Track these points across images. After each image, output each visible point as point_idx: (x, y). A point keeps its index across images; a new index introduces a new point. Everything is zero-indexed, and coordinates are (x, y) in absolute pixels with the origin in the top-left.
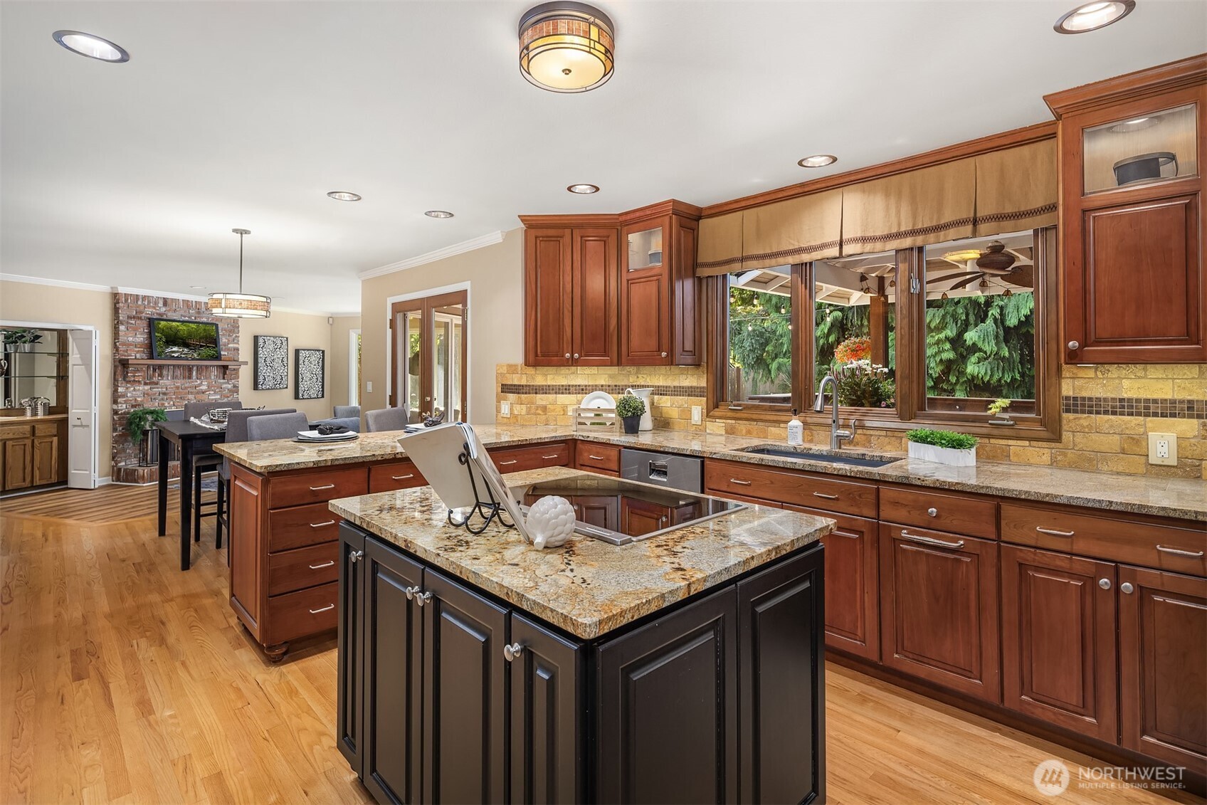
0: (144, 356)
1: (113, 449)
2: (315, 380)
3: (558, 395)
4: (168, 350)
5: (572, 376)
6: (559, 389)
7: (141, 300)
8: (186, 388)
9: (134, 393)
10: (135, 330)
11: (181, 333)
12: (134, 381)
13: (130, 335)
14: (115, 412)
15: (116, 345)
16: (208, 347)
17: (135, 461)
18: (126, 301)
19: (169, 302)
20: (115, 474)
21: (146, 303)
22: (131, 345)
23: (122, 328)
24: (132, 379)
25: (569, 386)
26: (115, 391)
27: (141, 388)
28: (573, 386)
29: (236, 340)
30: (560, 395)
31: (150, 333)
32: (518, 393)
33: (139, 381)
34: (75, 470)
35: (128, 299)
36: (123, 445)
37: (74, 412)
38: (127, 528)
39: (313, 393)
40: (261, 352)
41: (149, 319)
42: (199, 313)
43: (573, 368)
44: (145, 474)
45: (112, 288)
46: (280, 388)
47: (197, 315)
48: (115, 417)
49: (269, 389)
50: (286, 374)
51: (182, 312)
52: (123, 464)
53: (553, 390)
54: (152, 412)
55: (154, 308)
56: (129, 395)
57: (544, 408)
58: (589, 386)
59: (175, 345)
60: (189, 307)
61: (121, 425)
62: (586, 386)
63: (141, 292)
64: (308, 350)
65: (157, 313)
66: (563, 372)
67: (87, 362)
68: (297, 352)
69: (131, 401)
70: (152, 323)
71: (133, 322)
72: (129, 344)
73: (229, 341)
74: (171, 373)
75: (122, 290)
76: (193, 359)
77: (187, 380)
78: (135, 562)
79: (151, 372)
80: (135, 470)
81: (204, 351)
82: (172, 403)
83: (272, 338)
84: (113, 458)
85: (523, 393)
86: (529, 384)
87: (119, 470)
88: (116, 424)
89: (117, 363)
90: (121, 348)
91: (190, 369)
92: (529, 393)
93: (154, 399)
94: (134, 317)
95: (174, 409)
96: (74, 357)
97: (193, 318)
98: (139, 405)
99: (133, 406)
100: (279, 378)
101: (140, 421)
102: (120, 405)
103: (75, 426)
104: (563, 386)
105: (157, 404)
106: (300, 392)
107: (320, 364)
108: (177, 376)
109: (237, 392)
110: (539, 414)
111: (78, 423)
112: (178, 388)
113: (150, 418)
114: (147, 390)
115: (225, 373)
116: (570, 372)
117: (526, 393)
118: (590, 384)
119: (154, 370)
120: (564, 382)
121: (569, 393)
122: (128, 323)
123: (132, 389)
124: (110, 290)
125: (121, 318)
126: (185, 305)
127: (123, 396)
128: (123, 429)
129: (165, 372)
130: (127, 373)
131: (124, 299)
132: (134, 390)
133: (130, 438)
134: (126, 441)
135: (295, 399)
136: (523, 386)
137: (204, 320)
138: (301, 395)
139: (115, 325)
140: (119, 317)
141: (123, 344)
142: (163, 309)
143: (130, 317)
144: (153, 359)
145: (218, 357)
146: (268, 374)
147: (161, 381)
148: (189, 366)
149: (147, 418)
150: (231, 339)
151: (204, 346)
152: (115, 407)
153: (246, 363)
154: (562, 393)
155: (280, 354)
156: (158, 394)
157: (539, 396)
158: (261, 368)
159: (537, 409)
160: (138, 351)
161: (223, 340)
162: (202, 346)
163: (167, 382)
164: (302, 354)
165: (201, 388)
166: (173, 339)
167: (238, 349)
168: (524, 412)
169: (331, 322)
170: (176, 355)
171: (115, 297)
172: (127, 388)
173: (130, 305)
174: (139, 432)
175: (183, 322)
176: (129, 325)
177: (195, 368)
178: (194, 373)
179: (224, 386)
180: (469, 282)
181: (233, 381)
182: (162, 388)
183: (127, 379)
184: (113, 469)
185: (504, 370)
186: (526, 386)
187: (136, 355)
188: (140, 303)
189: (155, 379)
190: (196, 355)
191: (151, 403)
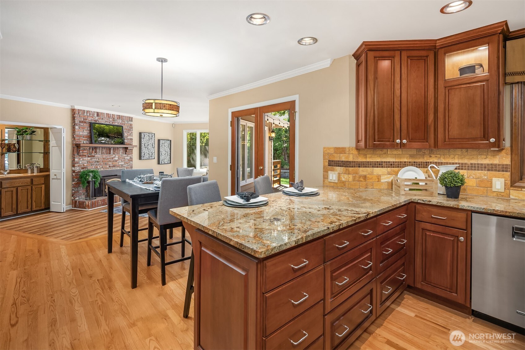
0: (88, 142)
1: (72, 191)
2: (167, 155)
3: (374, 168)
4: (100, 139)
5: (384, 156)
6: (375, 164)
7: (86, 113)
8: (108, 159)
9: (83, 161)
10: (83, 128)
11: (106, 130)
12: (83, 155)
13: (81, 131)
14: (74, 171)
15: (74, 136)
16: (118, 138)
17: (83, 197)
18: (79, 113)
19: (99, 114)
20: (74, 204)
21: (88, 115)
22: (81, 136)
23: (77, 127)
24: (82, 154)
25: (382, 162)
26: (74, 160)
27: (86, 159)
28: (384, 162)
29: (131, 134)
30: (376, 169)
31: (90, 130)
32: (346, 167)
33: (85, 155)
34: (53, 202)
35: (79, 112)
36: (77, 188)
37: (52, 172)
38: (87, 246)
39: (166, 161)
40: (143, 140)
41: (90, 123)
42: (114, 120)
43: (385, 150)
44: (89, 204)
45: (72, 106)
46: (151, 159)
47: (113, 121)
48: (73, 174)
49: (146, 159)
50: (154, 152)
51: (106, 120)
52: (78, 198)
53: (371, 164)
54: (92, 172)
55: (92, 117)
56: (80, 162)
57: (365, 177)
58: (396, 162)
59: (103, 137)
60: (109, 117)
61: (76, 178)
62: (394, 162)
63: (86, 109)
64: (164, 140)
65: (94, 120)
66: (378, 152)
67: (59, 146)
68: (159, 141)
69: (81, 165)
70: (91, 125)
71: (82, 124)
72: (80, 136)
73: (128, 135)
74: (101, 151)
75: (77, 107)
76: (111, 144)
77: (109, 155)
78: (99, 278)
79: (91, 151)
80: (84, 202)
81: (117, 140)
82: (101, 166)
83: (148, 134)
84: (73, 195)
85: (350, 167)
86: (354, 160)
87: (76, 202)
88: (74, 177)
89: (74, 146)
90: (77, 138)
91: (110, 149)
92: (355, 167)
93: (93, 164)
94: (83, 122)
95: (102, 169)
96: (52, 143)
97: (111, 123)
98: (85, 168)
99: (82, 168)
100: (151, 153)
101: (86, 176)
102: (76, 168)
103: (53, 179)
104: (377, 162)
105: (94, 167)
106: (160, 161)
107: (169, 147)
108: (104, 153)
109: (132, 161)
110: (361, 181)
111: (55, 177)
112: (104, 159)
113: (91, 174)
114: (89, 160)
115: (126, 151)
116: (383, 153)
117: (352, 167)
118: (396, 161)
119: (93, 149)
120: (379, 160)
121: (382, 167)
122: (79, 125)
123: (82, 159)
124: (70, 107)
125: (76, 122)
126: (107, 116)
127: (78, 163)
128: (77, 180)
129: (98, 151)
130: (80, 151)
131: (77, 112)
132: (83, 160)
133: (81, 185)
134: (79, 186)
135: (158, 164)
136: (350, 162)
137: (116, 124)
138: (160, 162)
139: (73, 126)
140: (75, 121)
141: (77, 136)
142: (97, 118)
143: (80, 122)
144: (92, 144)
145: (123, 143)
146: (146, 152)
147: (96, 155)
148: (109, 147)
149: (90, 175)
150: (129, 134)
151: (116, 137)
152: (73, 169)
153: (136, 146)
154: (377, 167)
155: (151, 142)
156: (94, 162)
157: (361, 169)
158: (143, 149)
159: (360, 178)
160: (85, 139)
161: (125, 134)
162: (115, 137)
163: (99, 155)
164: (161, 142)
165: (115, 159)
166: (102, 133)
167: (132, 139)
168: (351, 179)
169: (174, 126)
170: (103, 142)
171: (73, 111)
172: (79, 159)
173: (81, 115)
174: (86, 182)
175: (106, 125)
176: (80, 126)
177: (112, 149)
178: (112, 151)
179: (126, 158)
180: (298, 95)
181: (130, 155)
182: (96, 159)
183: (80, 154)
184: (73, 201)
185: (332, 151)
186: (352, 162)
187: (84, 142)
188: (85, 114)
189: (93, 154)
190: (112, 142)
191: (91, 166)
